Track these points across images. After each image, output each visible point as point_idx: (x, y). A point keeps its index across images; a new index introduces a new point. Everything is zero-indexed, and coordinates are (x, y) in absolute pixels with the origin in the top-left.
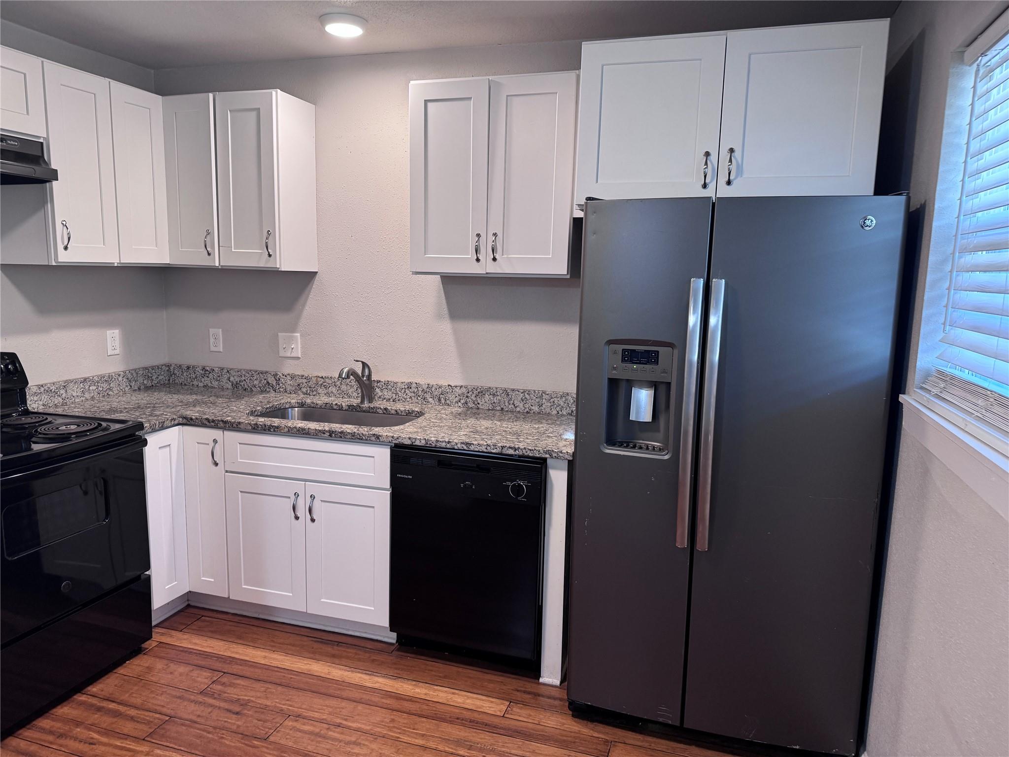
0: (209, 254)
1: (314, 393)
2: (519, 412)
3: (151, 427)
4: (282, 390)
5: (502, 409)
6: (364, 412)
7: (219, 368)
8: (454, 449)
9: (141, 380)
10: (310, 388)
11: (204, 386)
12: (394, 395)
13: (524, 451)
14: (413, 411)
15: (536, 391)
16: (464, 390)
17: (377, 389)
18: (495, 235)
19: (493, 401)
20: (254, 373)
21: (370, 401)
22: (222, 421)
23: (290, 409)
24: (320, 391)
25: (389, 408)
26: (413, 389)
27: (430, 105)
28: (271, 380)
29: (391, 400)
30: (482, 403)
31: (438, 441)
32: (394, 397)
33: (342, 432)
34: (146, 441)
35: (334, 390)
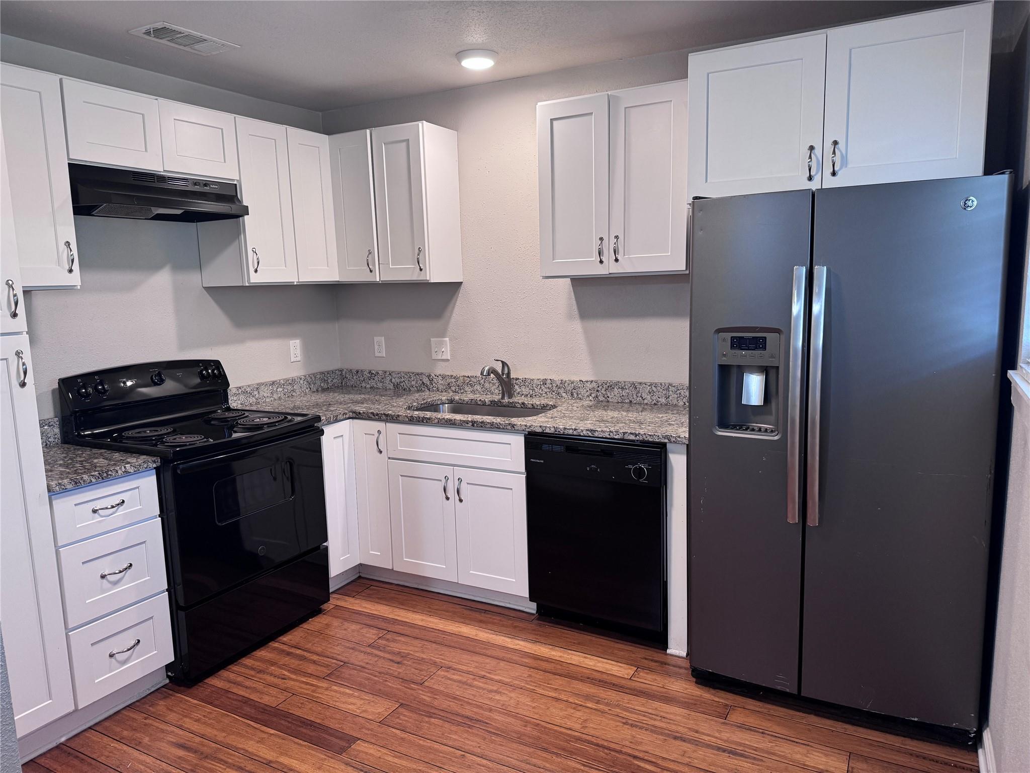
0: (371, 271)
1: (462, 391)
2: (647, 404)
3: (327, 420)
4: (435, 389)
5: (631, 401)
6: (504, 406)
7: (383, 371)
8: (580, 436)
9: (318, 382)
10: (458, 386)
11: (371, 388)
12: (531, 391)
13: (644, 436)
14: (548, 405)
15: (663, 384)
16: (594, 385)
17: (516, 386)
18: (617, 237)
19: (622, 395)
20: (411, 374)
21: (510, 396)
22: (385, 414)
23: (441, 405)
24: (467, 389)
25: (526, 402)
26: (548, 385)
27: (555, 123)
28: (426, 380)
29: (529, 396)
30: (611, 396)
31: (566, 428)
32: (531, 393)
33: (482, 422)
34: (323, 431)
35: (478, 387)
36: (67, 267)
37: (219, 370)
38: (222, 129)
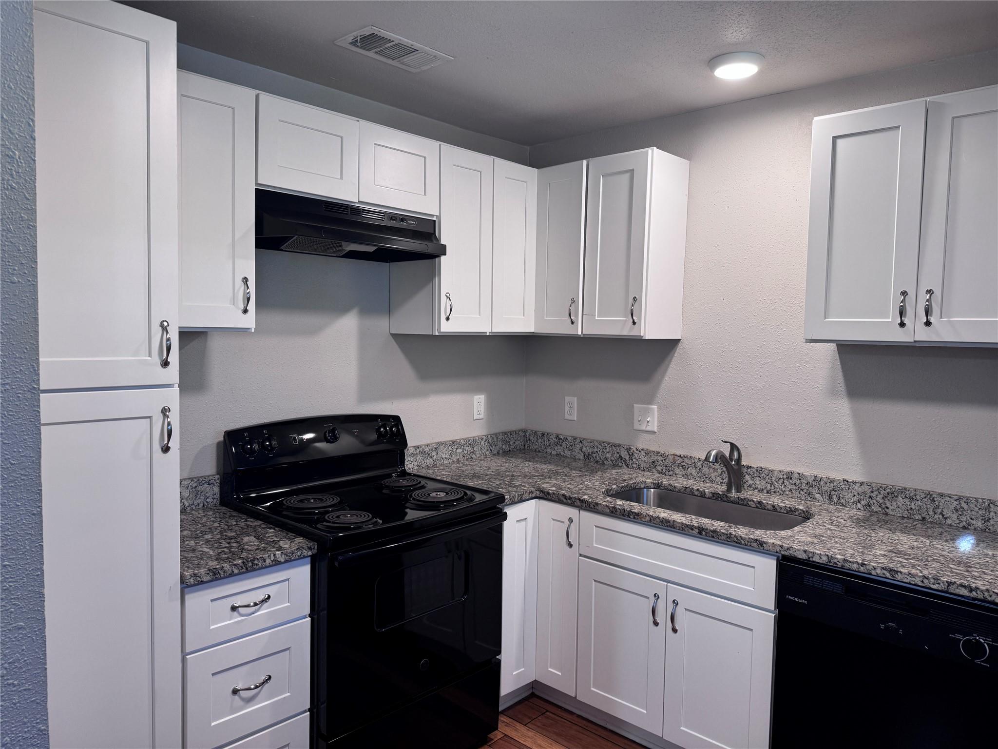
0: (572, 323)
1: (671, 473)
2: (951, 525)
3: (511, 499)
4: (634, 465)
5: (924, 519)
6: (732, 502)
7: (572, 437)
8: (870, 574)
9: (500, 444)
10: (666, 466)
11: (557, 455)
12: (769, 485)
13: (986, 594)
14: (796, 509)
15: (980, 500)
16: (866, 488)
17: (747, 476)
18: (930, 292)
19: (909, 507)
20: (606, 445)
21: (739, 490)
22: (579, 499)
23: (645, 489)
24: (677, 471)
25: (764, 502)
26: (794, 481)
27: (840, 142)
28: (624, 454)
29: (765, 491)
30: (892, 508)
31: (847, 561)
32: (769, 488)
33: (714, 531)
34: (506, 513)
35: (694, 472)
36: (242, 307)
37: (398, 428)
38: (425, 158)
